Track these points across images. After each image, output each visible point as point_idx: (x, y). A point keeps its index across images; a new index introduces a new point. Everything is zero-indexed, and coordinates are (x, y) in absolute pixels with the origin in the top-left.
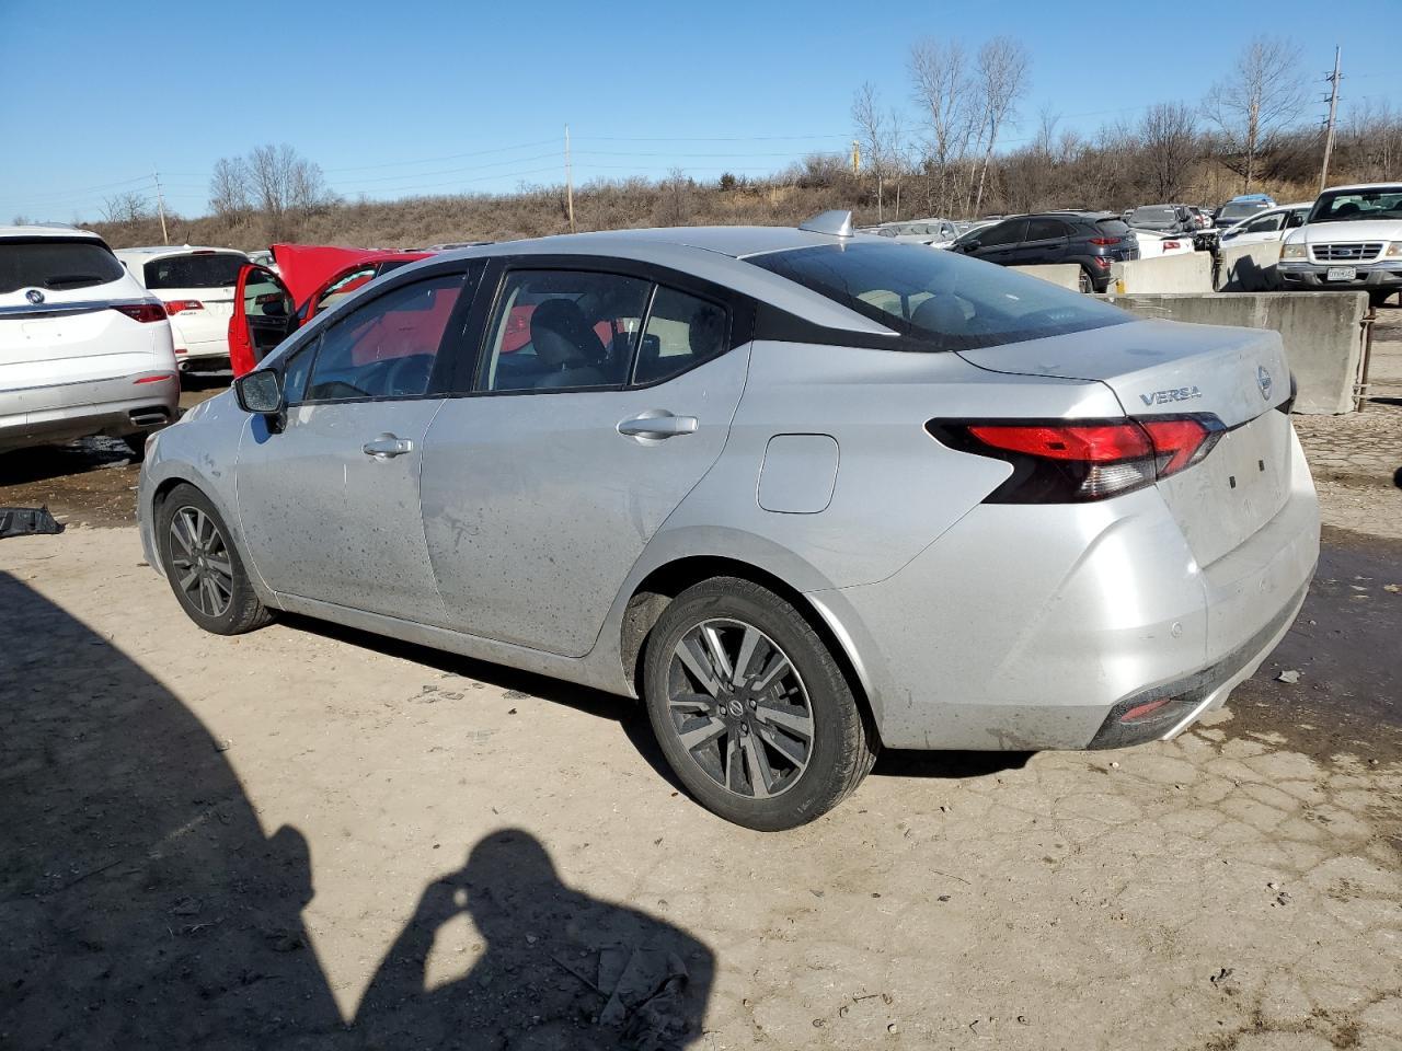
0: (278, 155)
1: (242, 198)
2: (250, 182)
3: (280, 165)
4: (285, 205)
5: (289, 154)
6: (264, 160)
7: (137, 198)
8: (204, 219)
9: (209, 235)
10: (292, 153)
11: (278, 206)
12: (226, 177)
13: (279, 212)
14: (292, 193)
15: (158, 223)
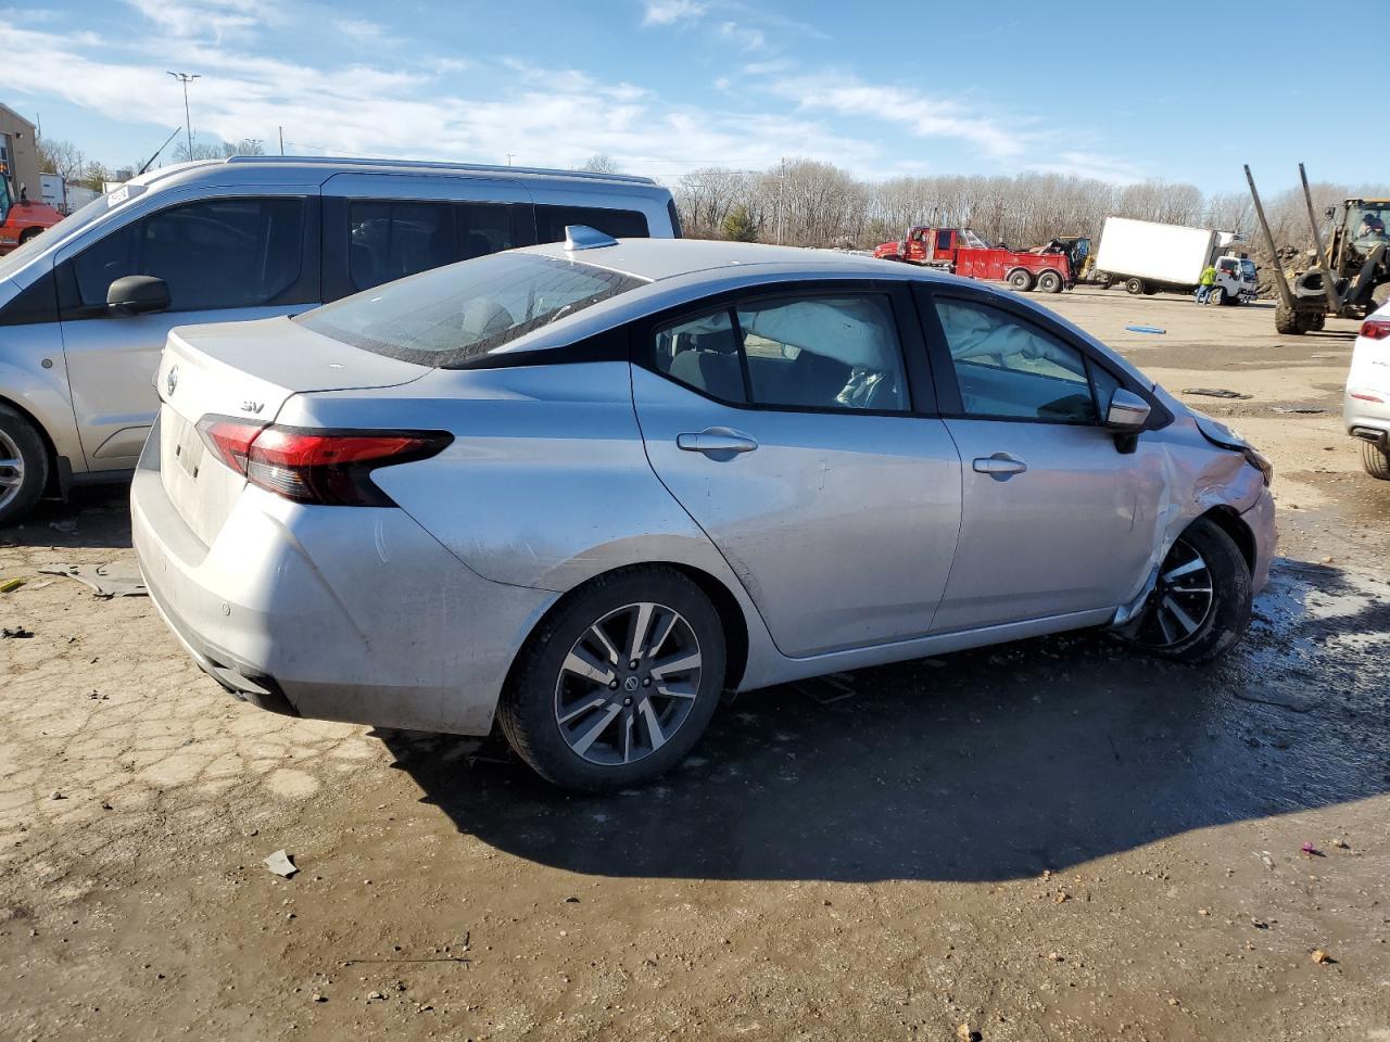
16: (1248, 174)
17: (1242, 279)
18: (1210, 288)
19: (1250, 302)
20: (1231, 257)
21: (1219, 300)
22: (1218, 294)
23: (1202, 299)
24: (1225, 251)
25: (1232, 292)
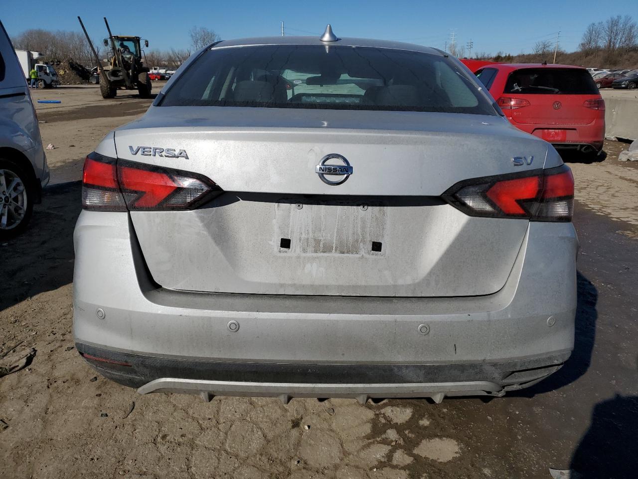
0: (622, 21)
1: (596, 43)
2: (603, 34)
3: (621, 26)
4: (617, 46)
5: (628, 19)
6: (614, 23)
7: (548, 43)
8: (575, 53)
9: (574, 60)
10: (630, 18)
11: (614, 45)
12: (592, 33)
13: (613, 50)
14: (623, 39)
15: (553, 55)
16: (81, 21)
17: (51, 76)
18: (36, 80)
19: (58, 86)
20: (41, 64)
21: (43, 86)
22: (41, 84)
23: (34, 86)
24: (37, 61)
25: (48, 82)
